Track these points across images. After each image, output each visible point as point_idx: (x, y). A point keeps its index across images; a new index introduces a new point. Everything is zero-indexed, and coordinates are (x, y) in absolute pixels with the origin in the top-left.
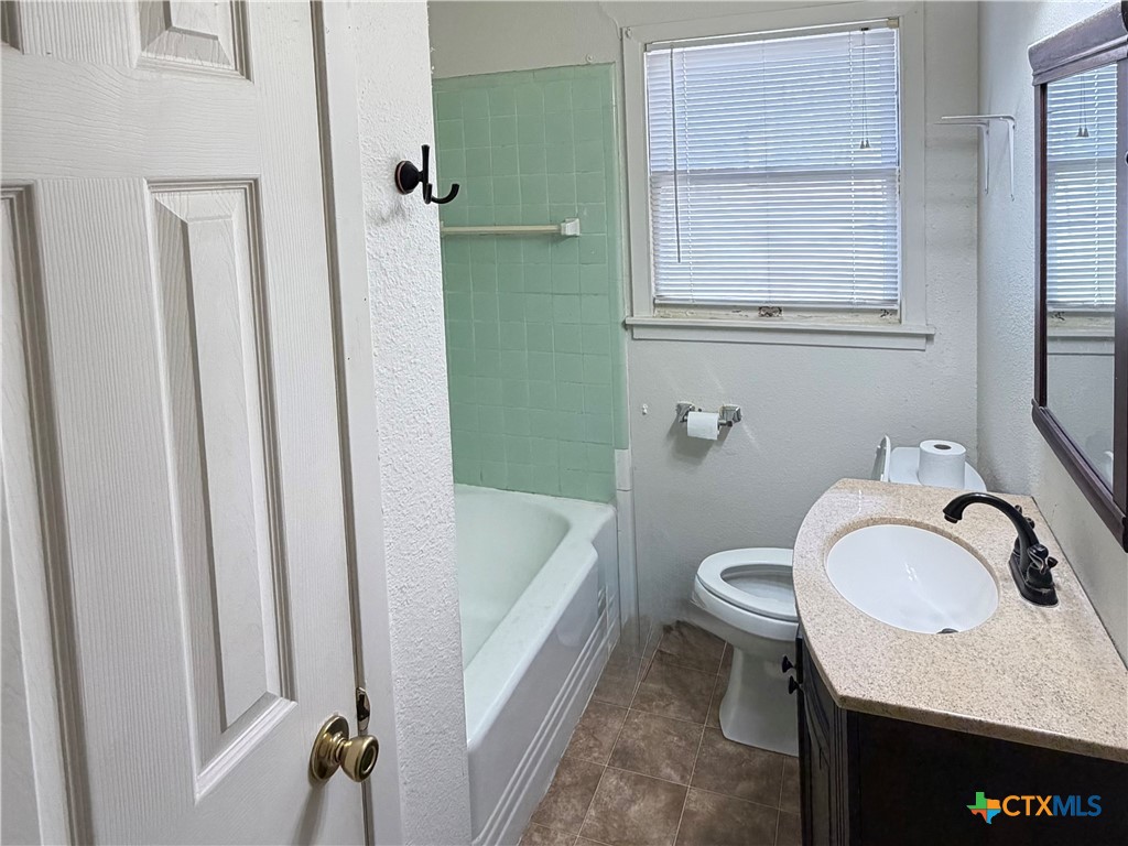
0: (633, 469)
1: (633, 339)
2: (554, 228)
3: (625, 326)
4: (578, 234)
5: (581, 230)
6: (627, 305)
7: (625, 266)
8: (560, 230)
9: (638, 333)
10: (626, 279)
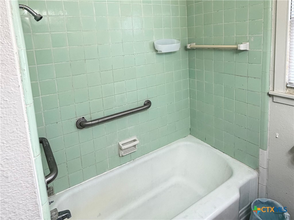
0: (269, 160)
1: (273, 101)
2: (235, 46)
3: (270, 95)
4: (248, 49)
5: (249, 48)
6: (271, 85)
7: (272, 66)
8: (237, 47)
9: (275, 99)
10: (272, 72)
